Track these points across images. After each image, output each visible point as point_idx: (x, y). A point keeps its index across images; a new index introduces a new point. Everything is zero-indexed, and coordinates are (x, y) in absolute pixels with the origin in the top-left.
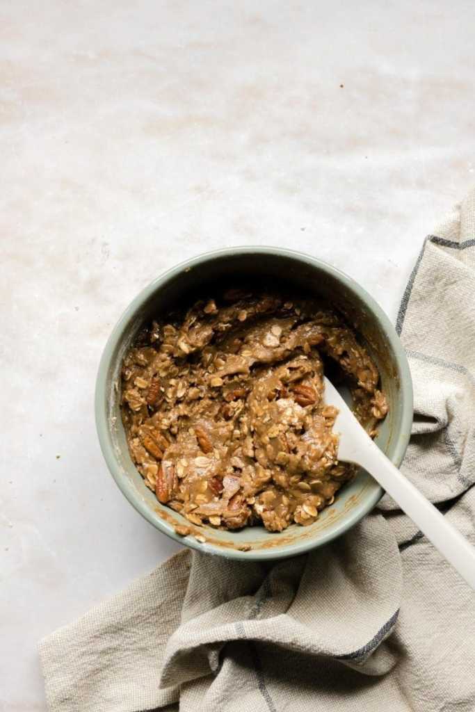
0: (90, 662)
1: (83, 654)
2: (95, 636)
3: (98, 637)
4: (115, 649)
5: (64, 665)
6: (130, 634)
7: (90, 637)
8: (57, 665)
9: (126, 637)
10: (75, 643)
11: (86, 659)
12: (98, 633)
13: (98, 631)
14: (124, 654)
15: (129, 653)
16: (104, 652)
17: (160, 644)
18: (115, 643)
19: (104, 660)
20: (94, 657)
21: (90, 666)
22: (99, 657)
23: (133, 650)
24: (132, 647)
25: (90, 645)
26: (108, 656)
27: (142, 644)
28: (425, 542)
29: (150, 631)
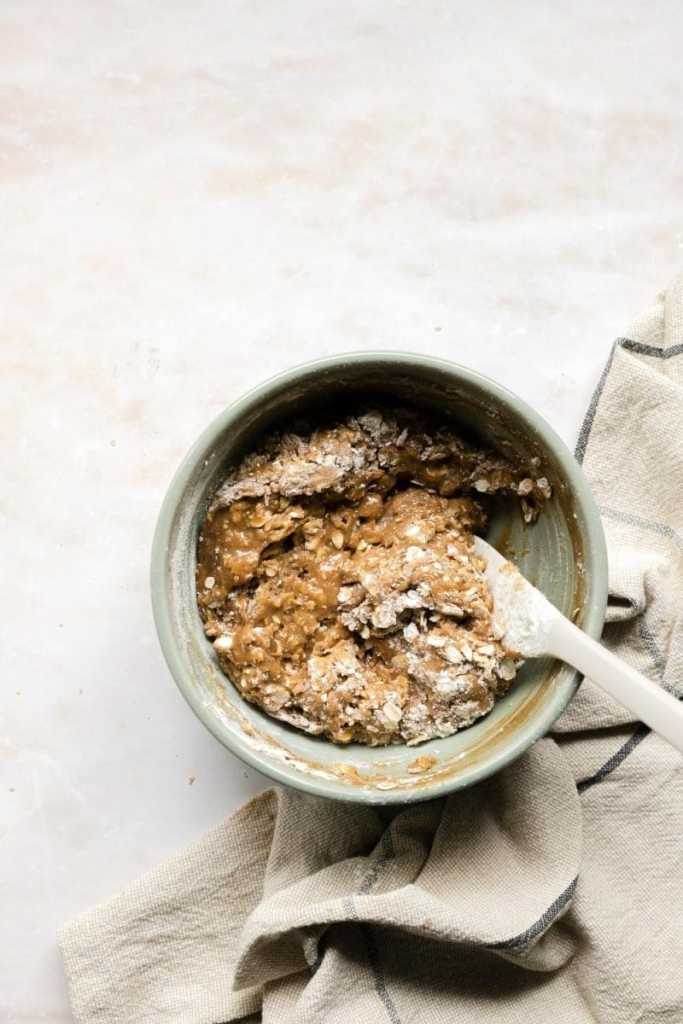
0: (136, 955)
1: (124, 944)
2: (140, 919)
3: (144, 920)
5: (95, 961)
6: (191, 915)
7: (133, 921)
8: (86, 961)
9: (185, 920)
10: (111, 929)
11: (129, 950)
12: (144, 914)
13: (145, 911)
14: (184, 943)
15: (191, 942)
16: (153, 941)
17: (235, 928)
18: (169, 929)
19: (154, 952)
20: (140, 947)
21: (133, 961)
22: (146, 948)
23: (195, 938)
24: (194, 934)
25: (133, 931)
26: (159, 947)
27: (209, 929)
28: (614, 780)
29: (219, 910)
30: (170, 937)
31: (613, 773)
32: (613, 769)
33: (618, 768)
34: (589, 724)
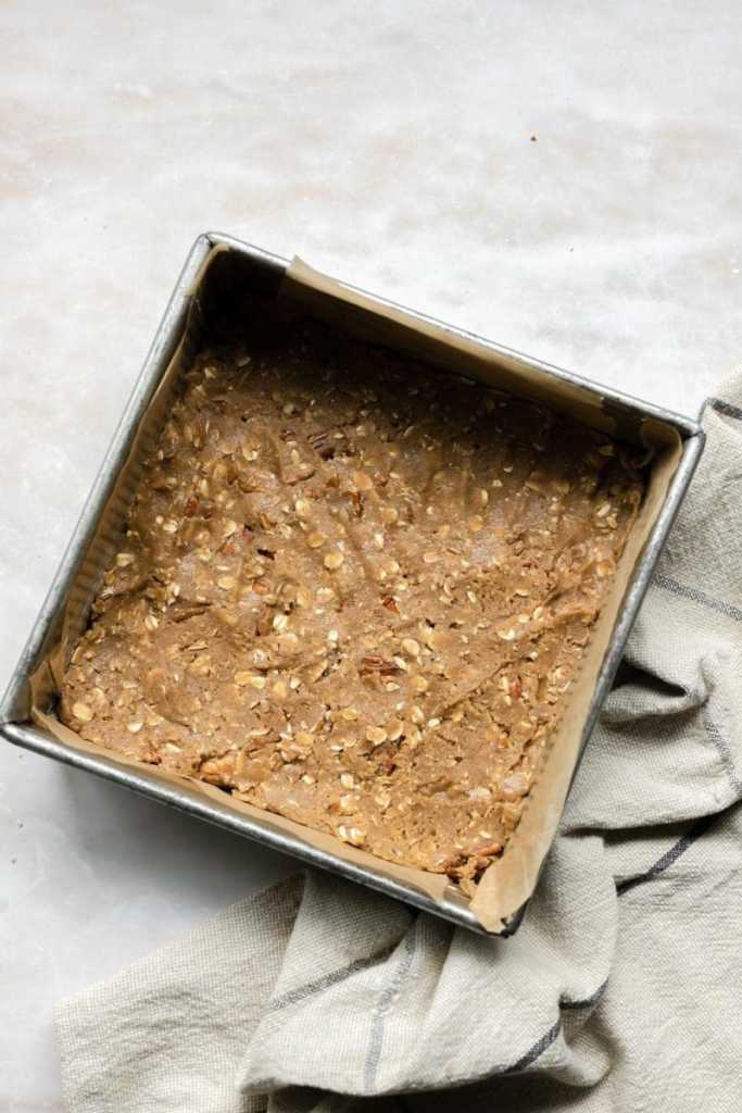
0: (137, 1039)
1: (126, 1026)
2: (146, 1001)
3: (150, 1003)
4: (175, 1022)
5: (94, 1042)
6: (201, 1004)
7: (138, 1002)
8: (84, 1042)
9: (194, 1006)
10: (113, 1009)
11: (131, 1034)
12: (150, 996)
13: (151, 992)
14: (190, 1031)
15: (197, 1030)
16: (157, 1026)
17: (247, 1021)
18: (176, 1014)
19: (157, 1038)
20: (141, 1032)
21: (135, 1046)
22: (149, 1033)
23: (203, 1027)
24: (203, 1022)
25: (137, 1013)
26: (163, 1032)
27: (219, 1020)
28: (665, 878)
29: (231, 1000)
30: (176, 1024)
31: (666, 871)
32: (666, 867)
33: (672, 866)
34: (647, 820)
